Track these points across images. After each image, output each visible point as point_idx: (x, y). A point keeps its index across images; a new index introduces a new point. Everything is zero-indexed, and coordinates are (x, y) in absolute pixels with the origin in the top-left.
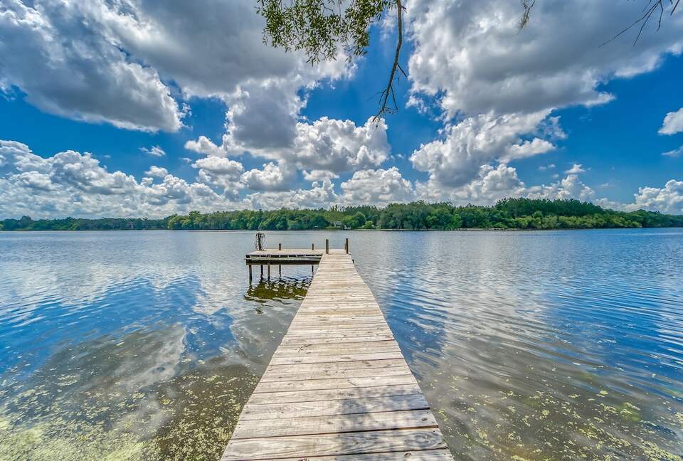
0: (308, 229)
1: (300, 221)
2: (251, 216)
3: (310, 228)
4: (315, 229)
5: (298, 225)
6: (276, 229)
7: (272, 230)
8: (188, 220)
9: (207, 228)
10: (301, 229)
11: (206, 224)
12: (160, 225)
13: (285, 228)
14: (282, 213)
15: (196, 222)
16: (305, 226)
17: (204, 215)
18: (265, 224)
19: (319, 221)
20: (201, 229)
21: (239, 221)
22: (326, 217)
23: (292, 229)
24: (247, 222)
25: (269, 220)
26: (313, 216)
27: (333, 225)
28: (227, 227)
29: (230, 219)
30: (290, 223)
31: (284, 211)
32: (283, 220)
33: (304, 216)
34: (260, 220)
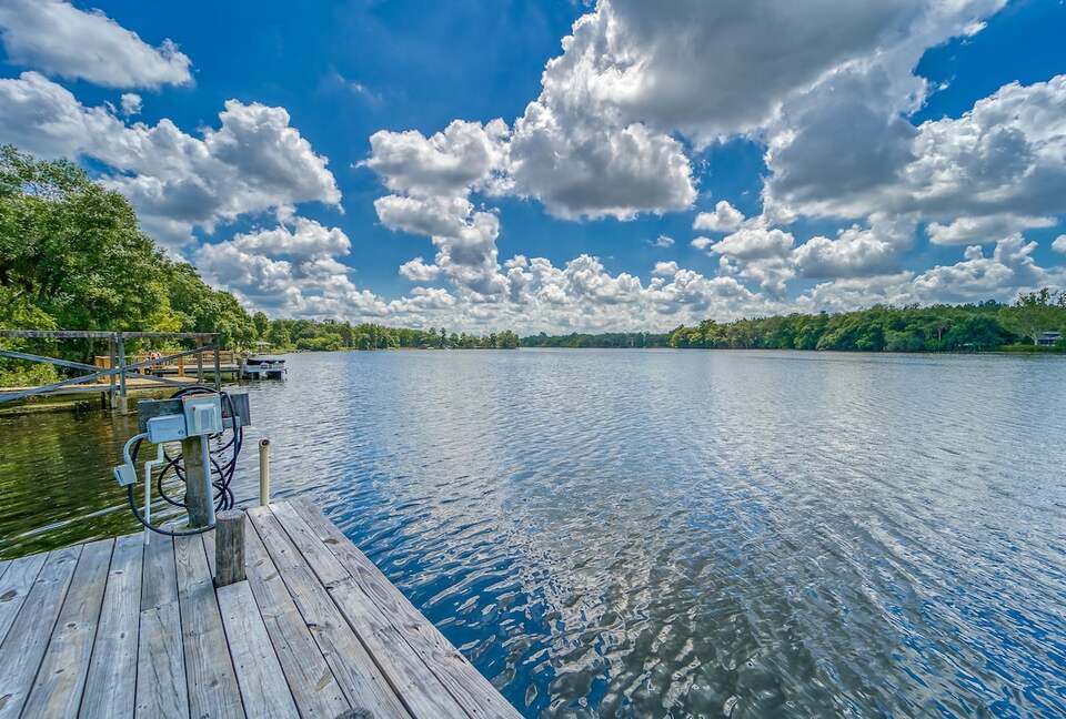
0: (943, 350)
1: (919, 333)
2: (804, 324)
3: (951, 347)
4: (964, 350)
5: (911, 340)
6: (855, 349)
7: (846, 349)
8: (698, 334)
9: (725, 346)
10: (923, 349)
11: (724, 339)
12: (662, 341)
13: (878, 345)
14: (872, 317)
15: (709, 336)
16: (932, 343)
17: (722, 326)
18: (830, 338)
19: (981, 331)
20: (716, 347)
21: (782, 334)
22: (1001, 320)
23: (897, 350)
24: (795, 334)
25: (841, 331)
26: (960, 320)
27: (1028, 341)
28: (757, 345)
29: (765, 330)
30: (892, 337)
31: (877, 313)
32: (874, 330)
33: (931, 320)
34: (821, 332)
